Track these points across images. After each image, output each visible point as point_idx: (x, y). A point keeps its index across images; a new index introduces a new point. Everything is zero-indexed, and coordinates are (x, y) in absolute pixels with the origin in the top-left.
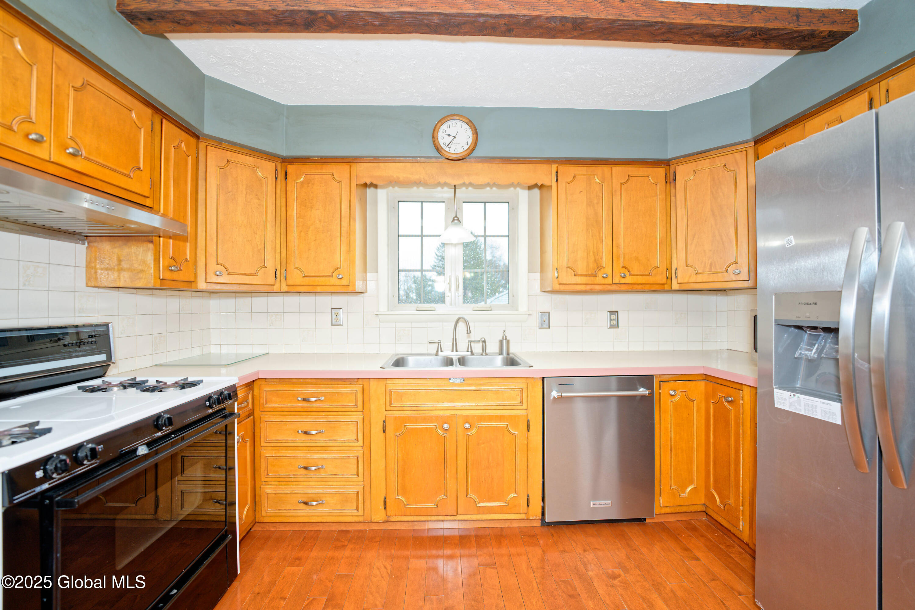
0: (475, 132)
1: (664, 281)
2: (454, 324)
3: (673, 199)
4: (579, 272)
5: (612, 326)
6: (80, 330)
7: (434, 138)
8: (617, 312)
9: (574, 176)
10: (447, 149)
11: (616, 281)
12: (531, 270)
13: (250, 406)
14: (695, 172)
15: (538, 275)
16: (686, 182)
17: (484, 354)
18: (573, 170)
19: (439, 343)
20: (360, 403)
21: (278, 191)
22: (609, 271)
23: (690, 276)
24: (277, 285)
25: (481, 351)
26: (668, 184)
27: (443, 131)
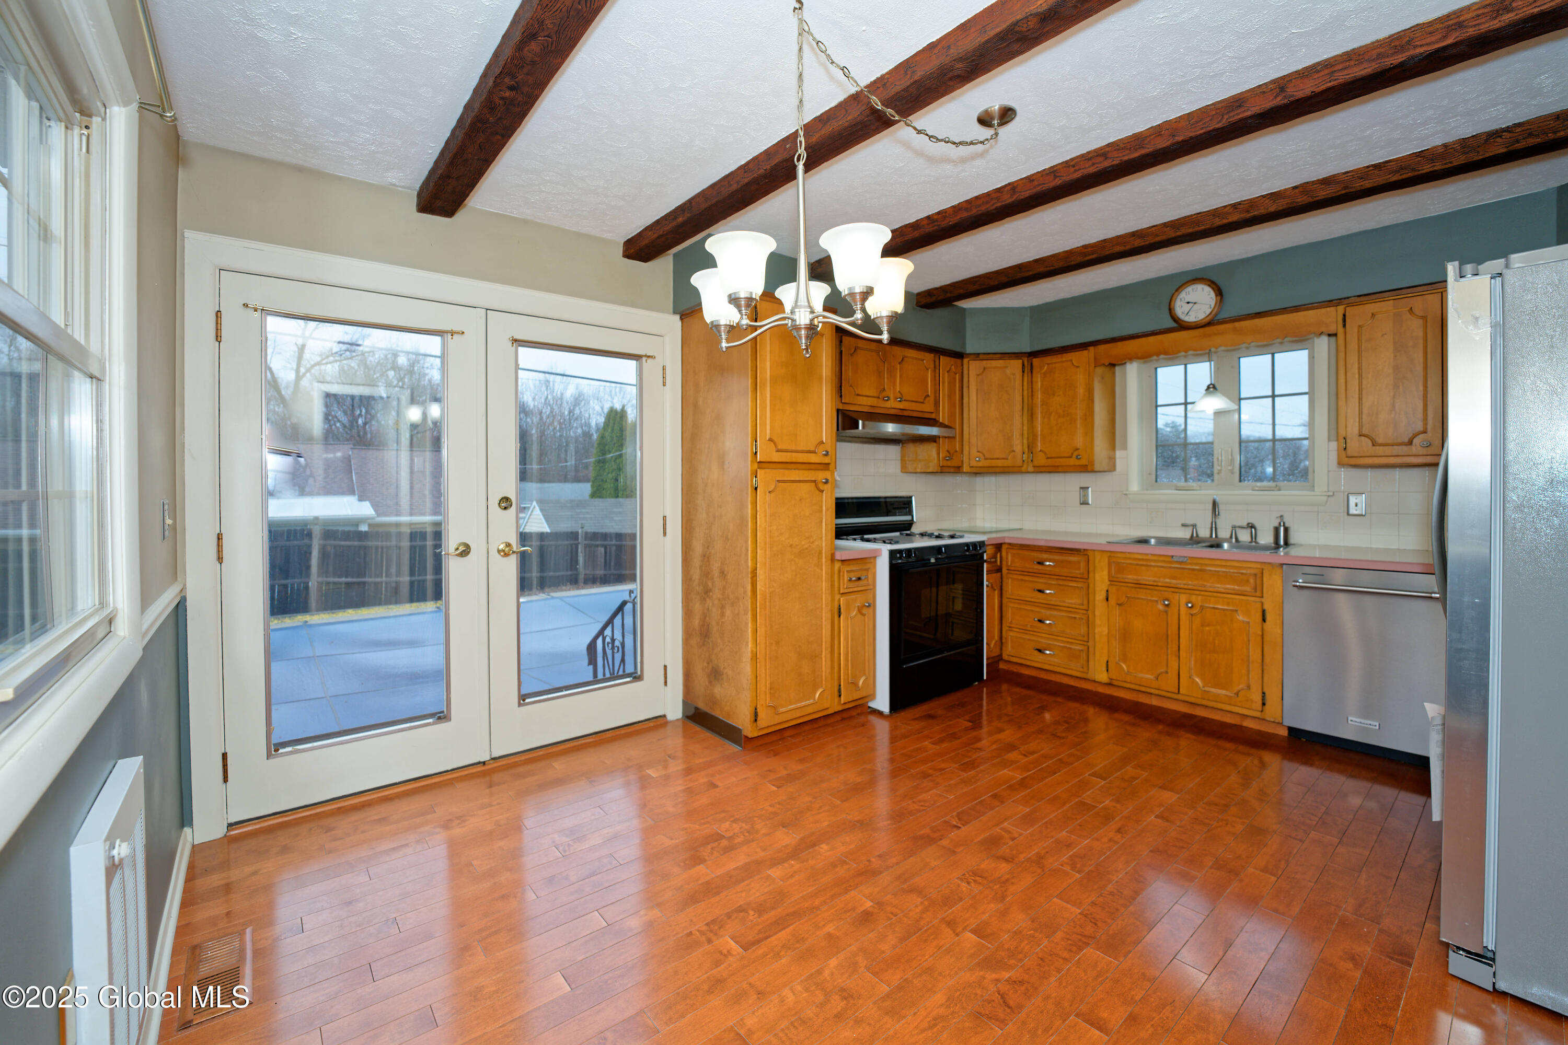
0: (1219, 293)
4: (1382, 441)
6: (888, 500)
7: (1171, 311)
9: (1371, 315)
10: (1187, 318)
12: (1330, 437)
13: (999, 563)
15: (1335, 444)
17: (1254, 542)
18: (1371, 307)
19: (1194, 526)
20: (1085, 571)
21: (1025, 383)
24: (1025, 466)
25: (1250, 540)
27: (1181, 300)
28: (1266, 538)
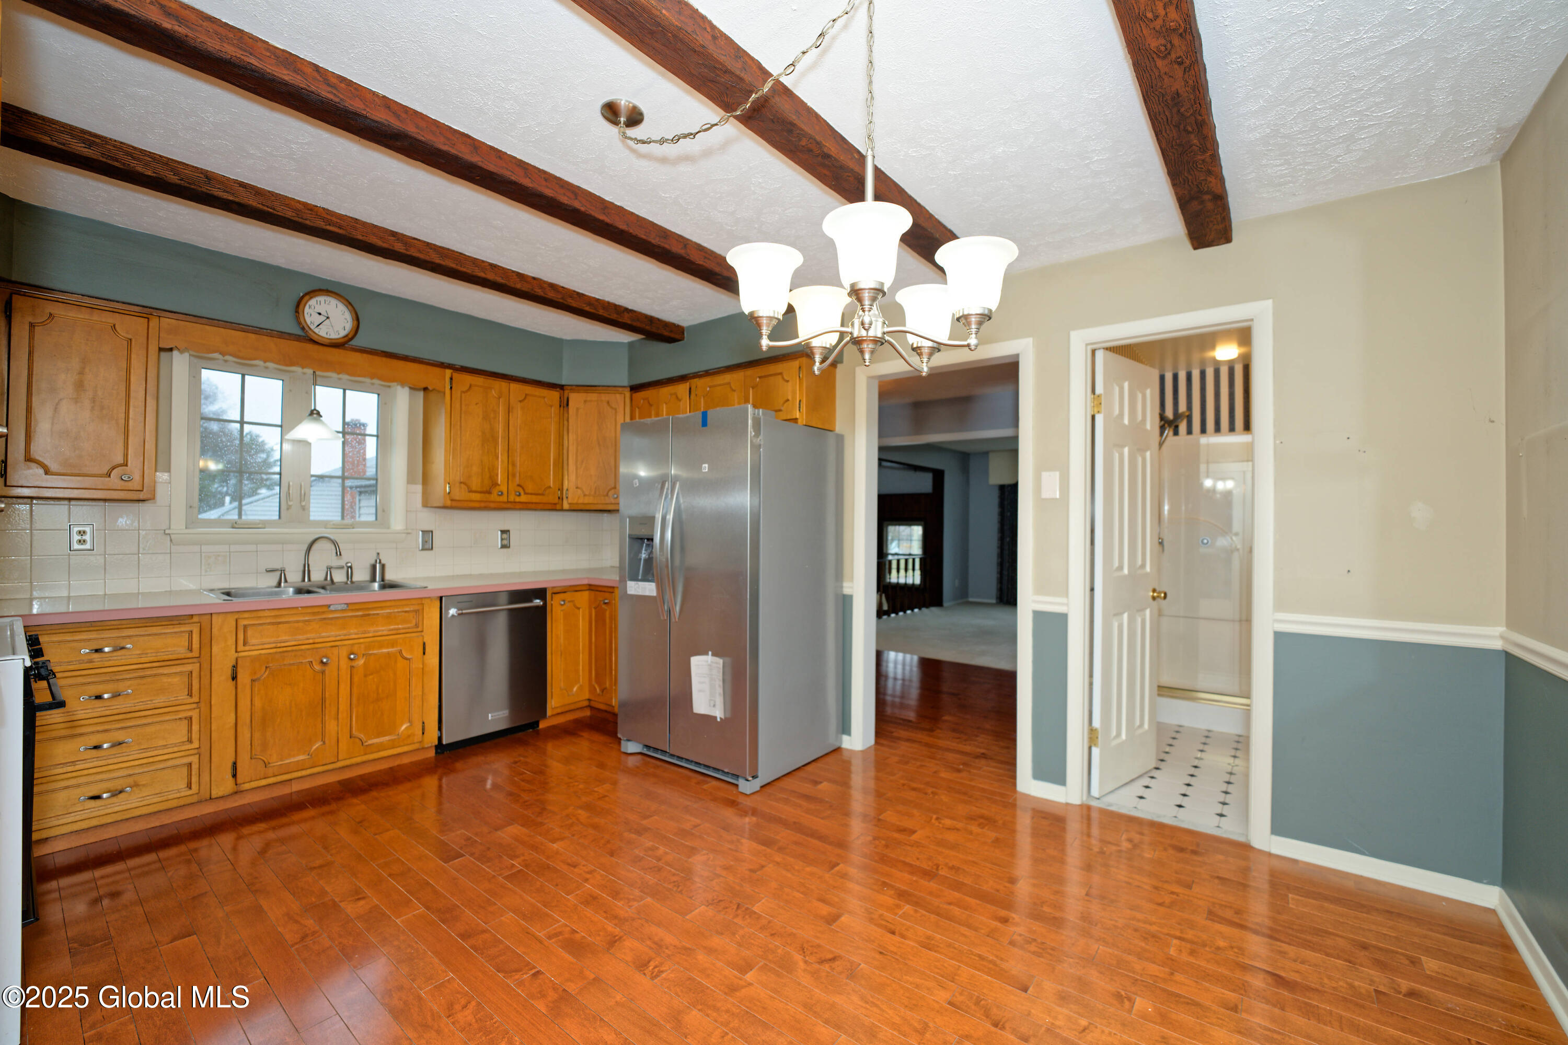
0: (357, 319)
1: (556, 501)
2: (305, 547)
3: (566, 423)
4: (474, 488)
5: (503, 546)
7: (298, 313)
8: (509, 531)
9: (471, 386)
10: (316, 330)
11: (512, 499)
12: (411, 480)
14: (585, 401)
15: (419, 488)
16: (578, 409)
17: (349, 582)
18: (469, 379)
19: (282, 570)
20: (196, 645)
22: (504, 489)
23: (579, 498)
25: (345, 580)
26: (562, 408)
27: (310, 307)
28: (361, 575)
